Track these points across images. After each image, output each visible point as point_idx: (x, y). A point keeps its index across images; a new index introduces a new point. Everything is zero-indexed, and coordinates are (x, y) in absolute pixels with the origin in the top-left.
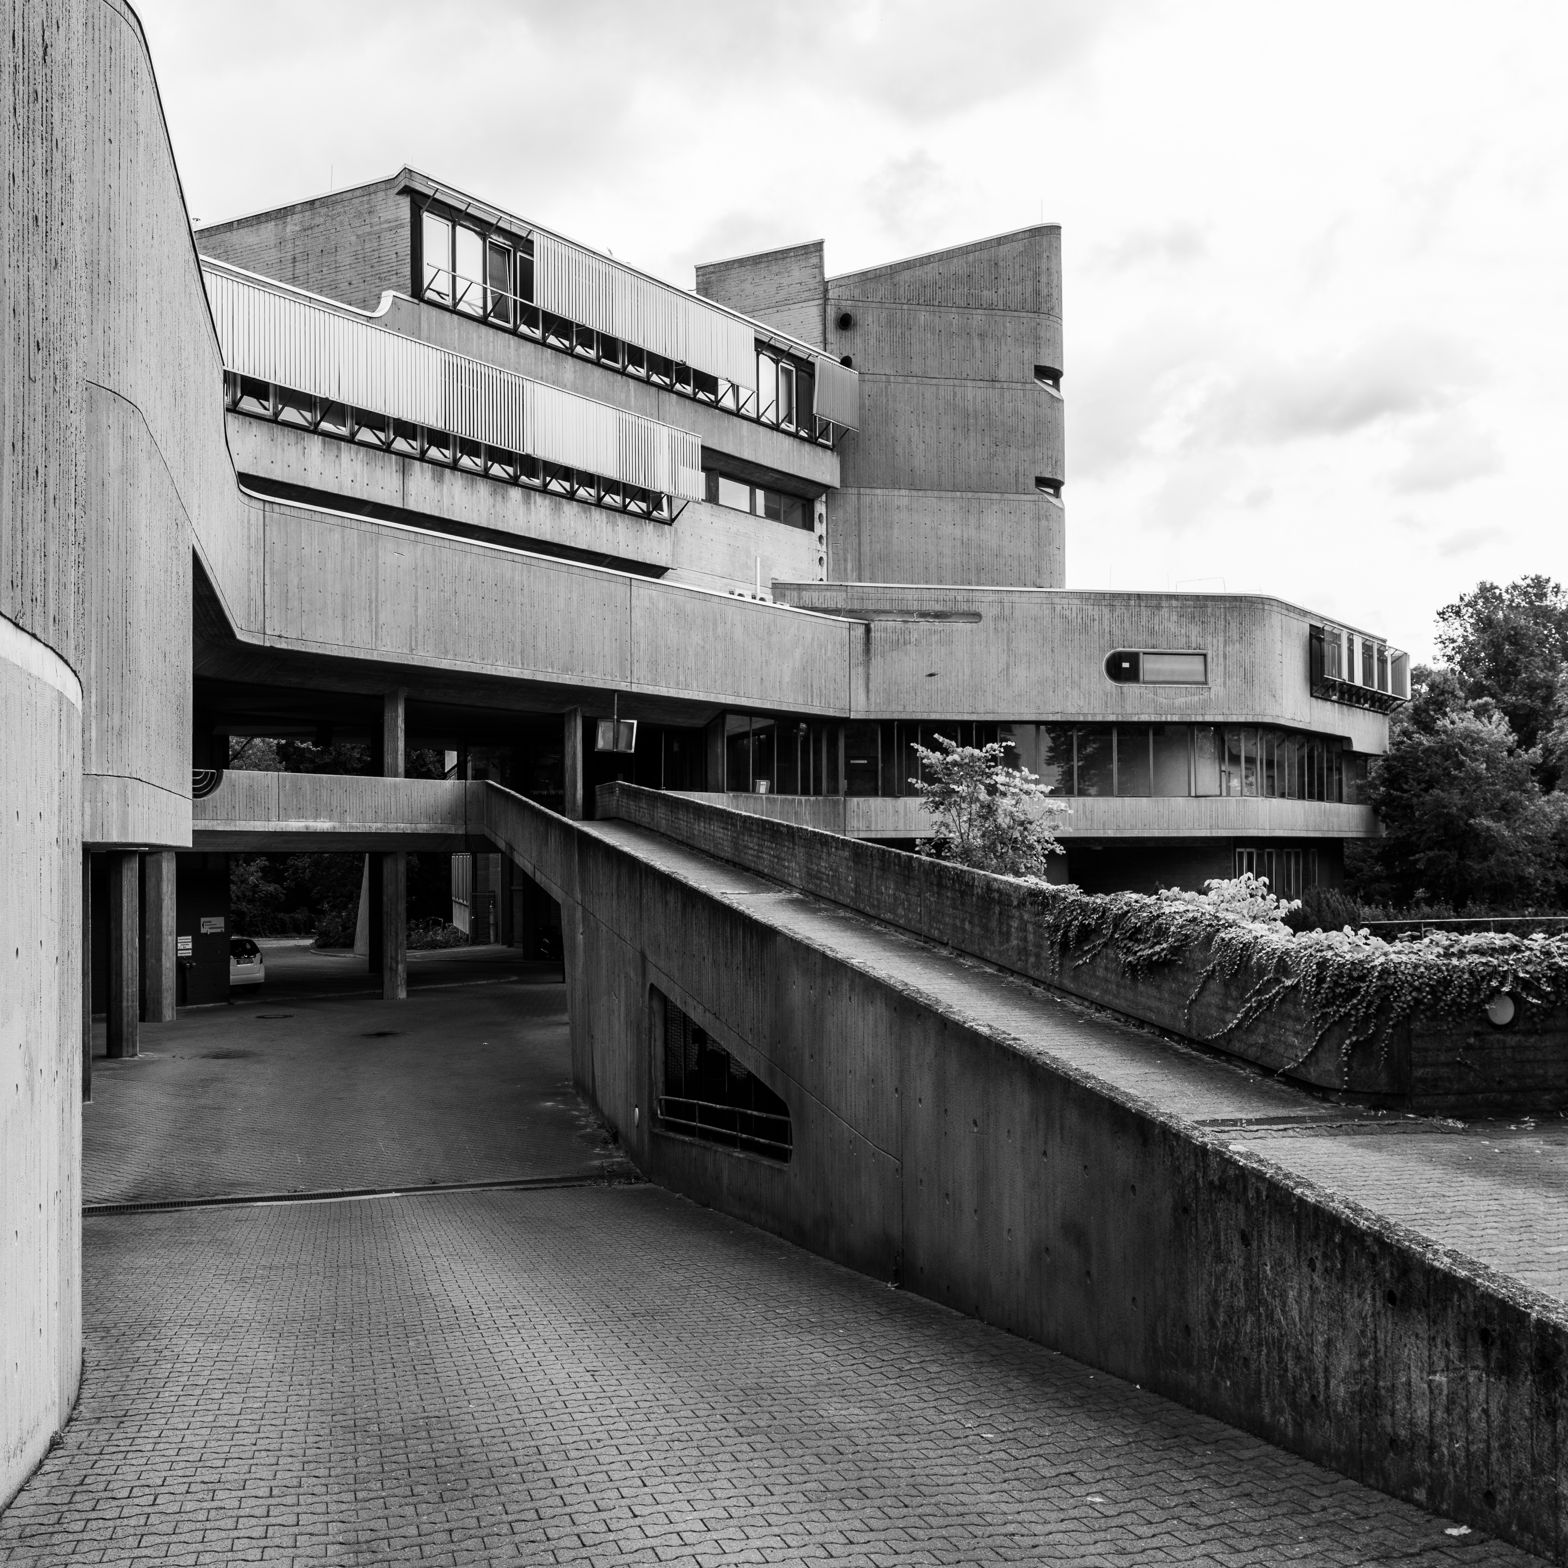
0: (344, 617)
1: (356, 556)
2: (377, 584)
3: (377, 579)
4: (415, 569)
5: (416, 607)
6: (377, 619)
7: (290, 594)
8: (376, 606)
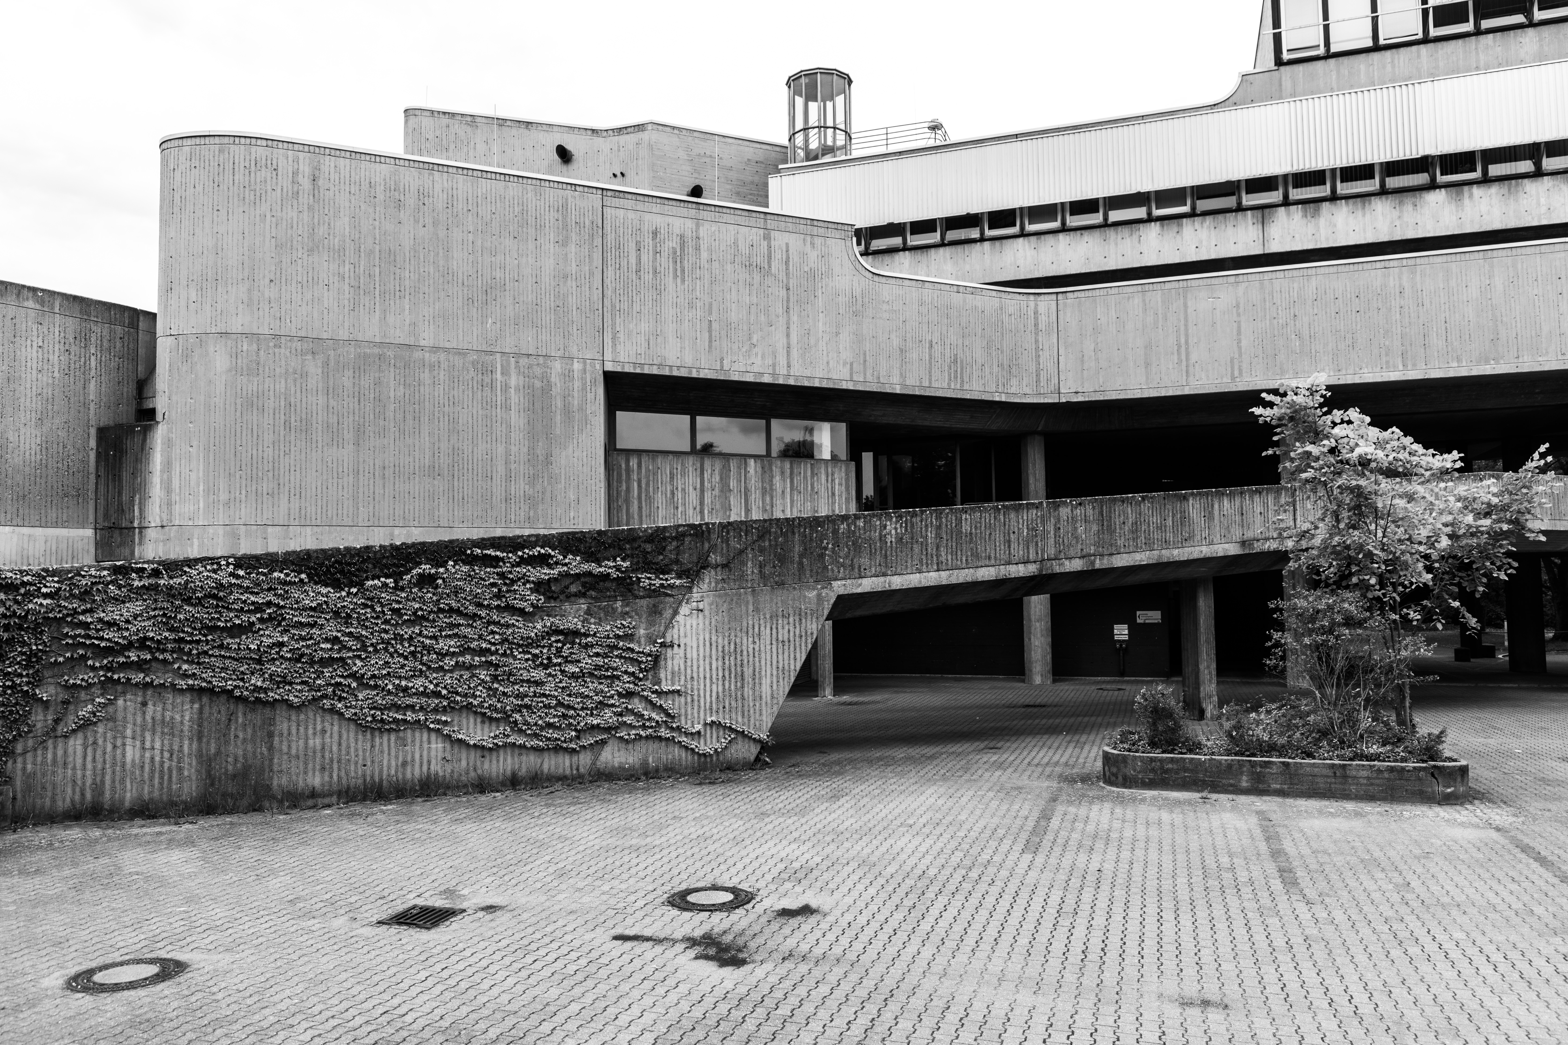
0: (1147, 365)
1: (1160, 312)
2: (1186, 330)
3: (1186, 325)
4: (1238, 306)
5: (1239, 341)
6: (1187, 359)
7: (1086, 358)
8: (1187, 349)
